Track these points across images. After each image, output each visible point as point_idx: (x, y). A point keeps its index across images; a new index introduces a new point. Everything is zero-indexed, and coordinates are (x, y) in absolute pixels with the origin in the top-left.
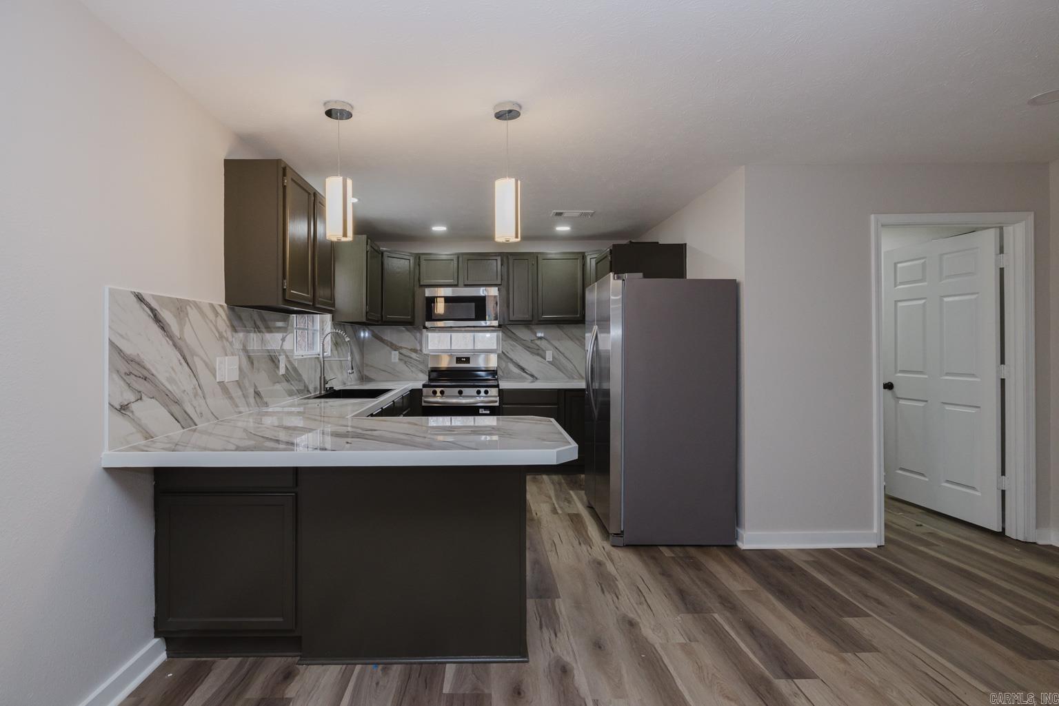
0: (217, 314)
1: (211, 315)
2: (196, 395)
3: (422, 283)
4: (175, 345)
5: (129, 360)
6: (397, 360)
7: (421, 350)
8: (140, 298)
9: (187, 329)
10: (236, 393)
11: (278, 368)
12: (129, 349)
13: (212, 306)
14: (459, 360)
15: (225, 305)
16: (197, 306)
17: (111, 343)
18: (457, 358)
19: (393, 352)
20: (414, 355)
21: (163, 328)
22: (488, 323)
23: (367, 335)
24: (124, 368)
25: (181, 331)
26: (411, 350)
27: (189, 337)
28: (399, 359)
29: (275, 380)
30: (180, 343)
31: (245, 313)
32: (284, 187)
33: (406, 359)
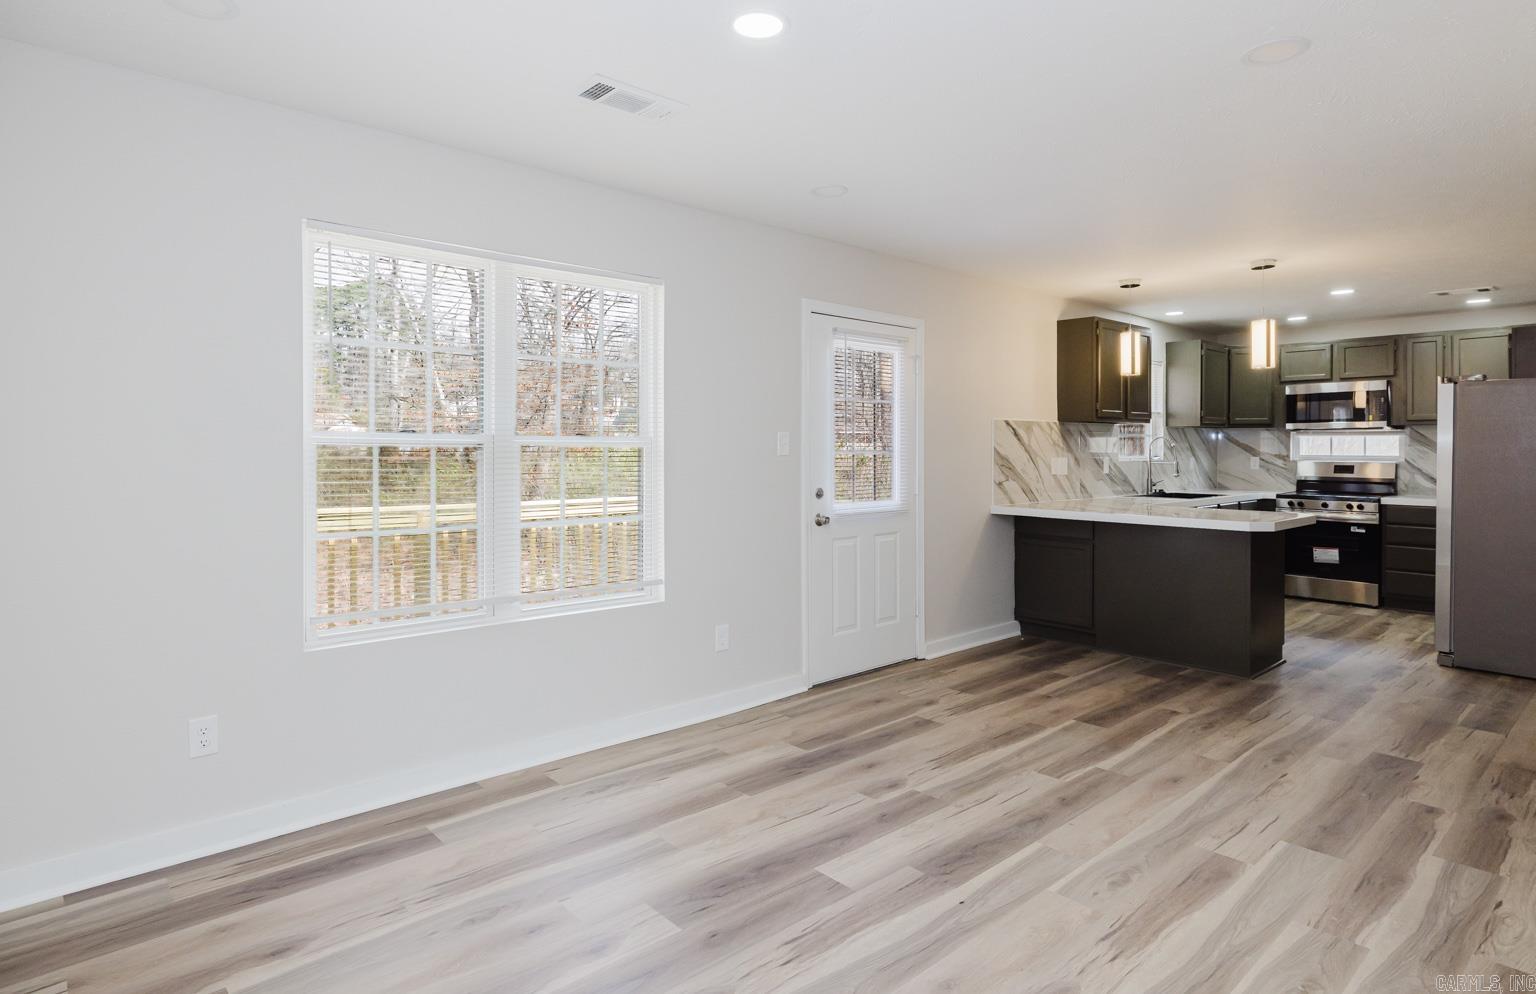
0: (1052, 429)
1: (1048, 430)
2: (1038, 482)
3: (1283, 380)
4: (1026, 450)
5: (1003, 458)
6: (1257, 467)
7: (1288, 456)
8: (1008, 423)
9: (1033, 439)
10: (1065, 484)
11: (1102, 468)
12: (1003, 452)
13: (1048, 424)
14: (1339, 469)
15: (1057, 422)
16: (1039, 425)
17: (995, 449)
18: (1336, 466)
19: (1253, 459)
20: (1280, 462)
21: (1019, 440)
22: (1371, 424)
23: (1220, 436)
24: (1000, 462)
25: (1029, 441)
26: (1276, 456)
27: (1034, 445)
28: (1261, 466)
29: (1100, 479)
30: (1028, 448)
31: (1073, 427)
32: (1097, 336)
33: (1271, 466)
